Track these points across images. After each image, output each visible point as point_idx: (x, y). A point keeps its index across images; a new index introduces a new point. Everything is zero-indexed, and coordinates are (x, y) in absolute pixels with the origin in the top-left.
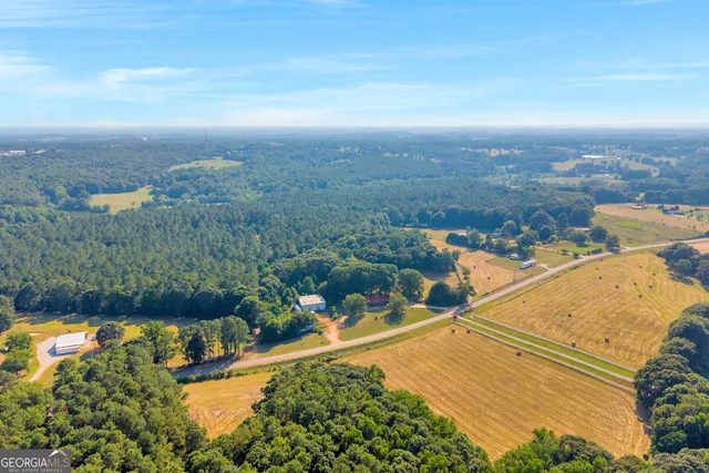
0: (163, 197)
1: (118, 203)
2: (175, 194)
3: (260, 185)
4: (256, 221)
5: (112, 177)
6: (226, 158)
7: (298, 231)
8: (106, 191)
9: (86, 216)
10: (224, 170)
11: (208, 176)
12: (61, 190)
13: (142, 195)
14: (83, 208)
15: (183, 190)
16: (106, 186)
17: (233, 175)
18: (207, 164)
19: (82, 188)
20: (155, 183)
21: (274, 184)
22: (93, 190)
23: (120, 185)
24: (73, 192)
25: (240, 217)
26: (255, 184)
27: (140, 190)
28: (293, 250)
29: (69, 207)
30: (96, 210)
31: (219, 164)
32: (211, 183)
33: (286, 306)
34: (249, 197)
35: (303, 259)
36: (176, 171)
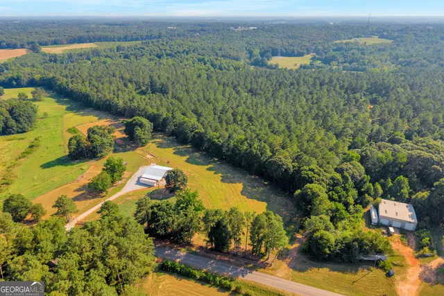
0: (318, 63)
1: (287, 63)
2: (327, 61)
3: (400, 59)
5: (291, 45)
6: (382, 37)
8: (283, 55)
9: (264, 69)
10: (373, 46)
11: (358, 50)
12: (257, 52)
13: (306, 60)
14: (264, 65)
15: (334, 58)
16: (284, 51)
17: (379, 50)
18: (361, 41)
19: (268, 51)
20: (317, 52)
21: (413, 59)
22: (275, 53)
23: (293, 52)
24: (262, 54)
26: (397, 58)
27: (306, 56)
29: (256, 63)
30: (271, 67)
31: (375, 40)
32: (358, 55)
34: (384, 68)
36: (336, 44)
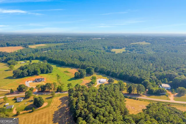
0: (128, 51)
1: (117, 51)
2: (131, 50)
3: (155, 50)
4: (152, 60)
5: (117, 45)
6: (146, 42)
7: (165, 64)
8: (115, 48)
9: (110, 53)
10: (145, 45)
11: (140, 46)
12: (106, 47)
13: (123, 50)
14: (110, 52)
15: (133, 49)
16: (116, 47)
17: (147, 46)
18: (141, 43)
19: (110, 47)
20: (127, 47)
21: (159, 50)
22: (113, 48)
23: (118, 47)
24: (109, 48)
25: (147, 58)
26: (153, 49)
27: (123, 48)
28: (162, 70)
29: (107, 51)
30: (113, 52)
31: (144, 43)
32: (141, 48)
33: (157, 85)
34: (151, 53)
35: (165, 73)
36: (132, 44)
